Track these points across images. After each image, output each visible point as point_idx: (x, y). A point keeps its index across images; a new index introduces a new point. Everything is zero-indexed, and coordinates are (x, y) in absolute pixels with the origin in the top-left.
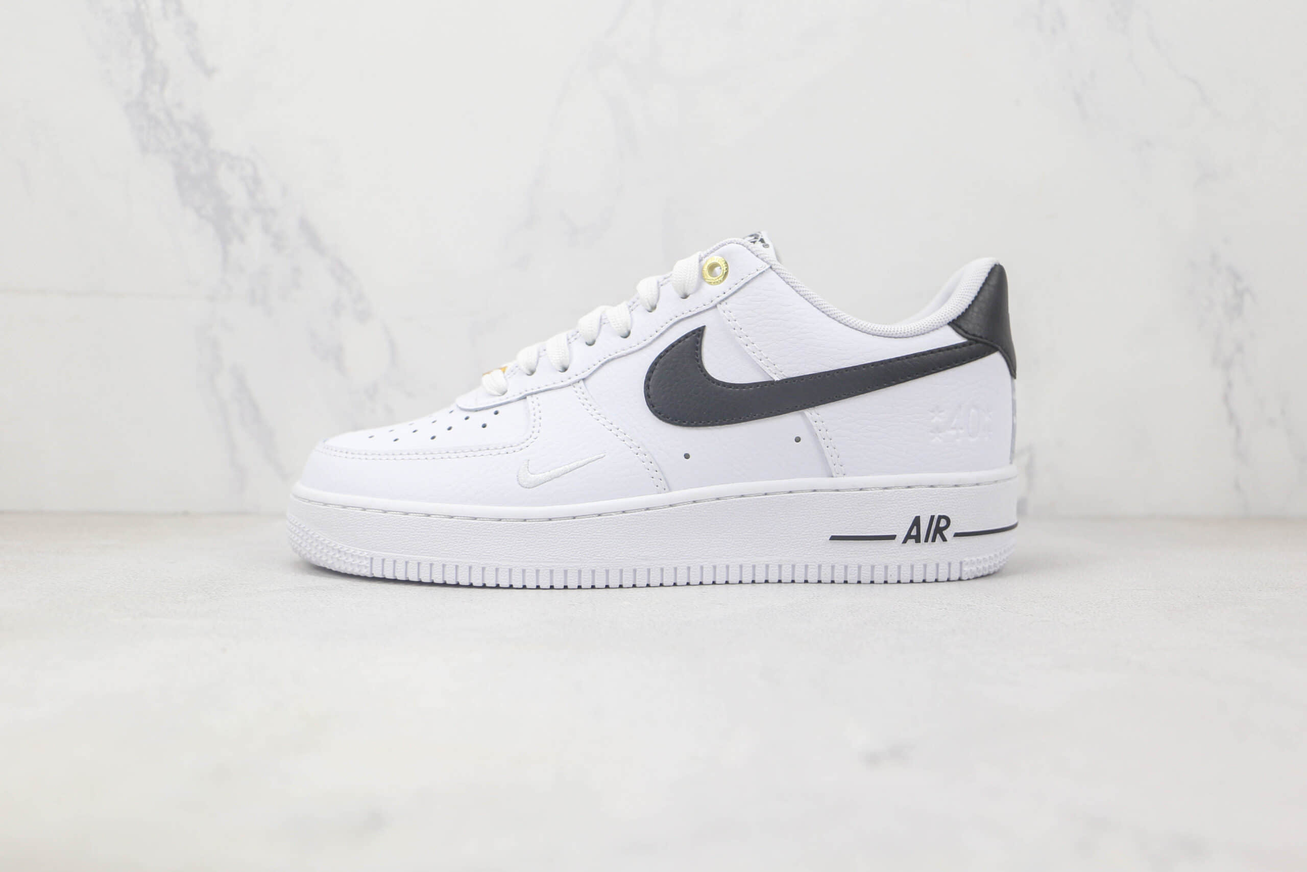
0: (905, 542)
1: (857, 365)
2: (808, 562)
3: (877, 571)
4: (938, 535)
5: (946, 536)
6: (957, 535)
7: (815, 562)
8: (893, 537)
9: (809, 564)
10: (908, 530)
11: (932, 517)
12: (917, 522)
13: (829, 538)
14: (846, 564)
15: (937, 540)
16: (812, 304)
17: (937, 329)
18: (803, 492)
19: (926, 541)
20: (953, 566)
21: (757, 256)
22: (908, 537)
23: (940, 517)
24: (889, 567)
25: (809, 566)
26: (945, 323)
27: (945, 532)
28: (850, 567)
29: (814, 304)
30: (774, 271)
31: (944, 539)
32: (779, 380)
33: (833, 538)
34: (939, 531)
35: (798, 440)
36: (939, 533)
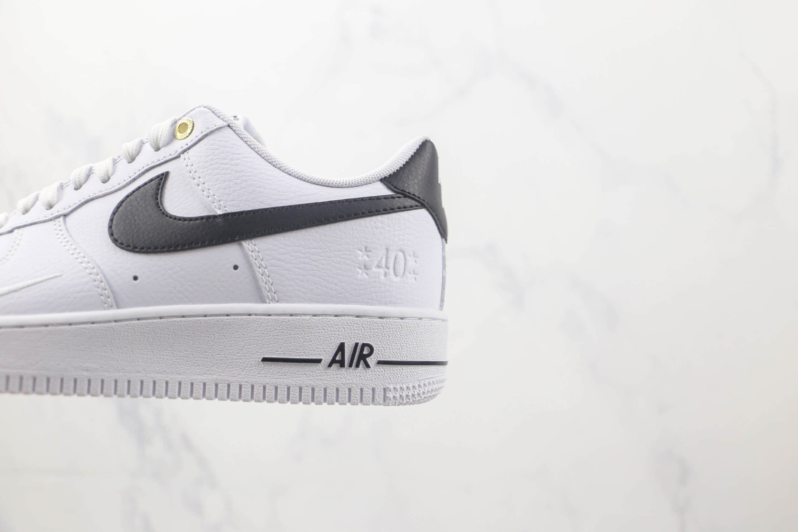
0: (330, 365)
1: (293, 205)
2: (242, 382)
3: (305, 392)
4: (362, 362)
5: (369, 363)
6: (380, 363)
7: (247, 382)
8: (319, 361)
9: (243, 383)
10: (333, 355)
11: (357, 344)
12: (341, 348)
13: (261, 360)
14: (276, 385)
15: (361, 366)
16: (261, 156)
17: (370, 183)
18: (238, 316)
19: (350, 365)
20: (377, 392)
21: (219, 117)
22: (333, 361)
23: (364, 345)
24: (315, 389)
25: (243, 386)
26: (377, 179)
27: (368, 359)
28: (280, 388)
29: (262, 156)
30: (231, 128)
31: (368, 366)
32: (221, 213)
33: (265, 360)
34: (363, 358)
35: (236, 267)
36: (363, 360)
